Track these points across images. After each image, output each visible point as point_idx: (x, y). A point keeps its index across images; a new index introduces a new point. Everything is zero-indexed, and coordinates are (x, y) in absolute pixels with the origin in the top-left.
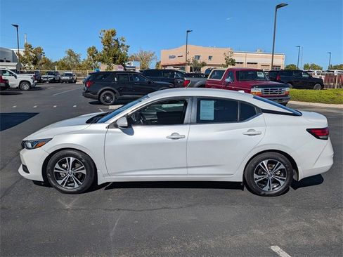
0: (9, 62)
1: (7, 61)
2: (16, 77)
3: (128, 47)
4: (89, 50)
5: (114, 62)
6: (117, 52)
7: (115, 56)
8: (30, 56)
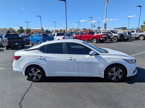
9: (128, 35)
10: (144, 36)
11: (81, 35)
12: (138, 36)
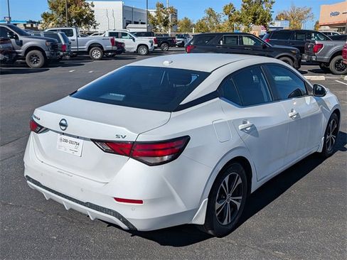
0: (144, 23)
1: (142, 23)
2: (134, 40)
3: (272, 3)
4: (226, 8)
5: (254, 21)
6: (258, 10)
7: (255, 14)
8: (161, 17)
9: (63, 43)
10: (101, 47)
12: (85, 47)
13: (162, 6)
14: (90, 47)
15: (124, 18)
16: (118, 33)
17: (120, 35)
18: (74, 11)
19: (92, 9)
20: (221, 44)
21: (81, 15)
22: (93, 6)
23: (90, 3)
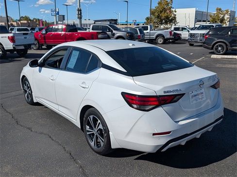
1: (208, 21)
2: (189, 32)
8: (219, 17)
9: (139, 34)
10: (164, 37)
11: (47, 32)
12: (154, 37)
13: (220, 10)
14: (157, 36)
15: (196, 19)
16: (179, 28)
17: (181, 29)
18: (163, 15)
19: (175, 13)
20: (229, 34)
21: (167, 17)
22: (176, 12)
23: (174, 10)
